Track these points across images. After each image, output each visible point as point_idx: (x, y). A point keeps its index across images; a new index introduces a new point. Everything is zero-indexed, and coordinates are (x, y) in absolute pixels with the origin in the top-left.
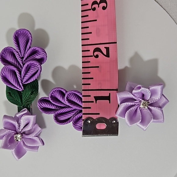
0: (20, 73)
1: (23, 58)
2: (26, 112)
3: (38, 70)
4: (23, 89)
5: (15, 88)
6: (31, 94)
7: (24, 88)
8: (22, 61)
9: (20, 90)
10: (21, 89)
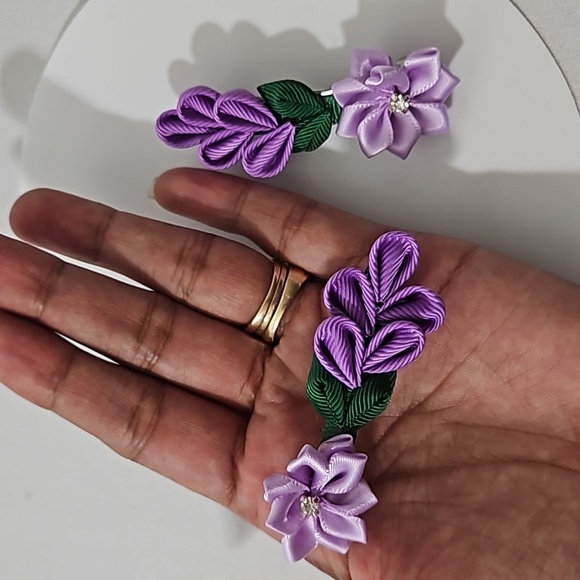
0: (366, 344)
1: (379, 305)
2: (347, 444)
4: (359, 385)
5: (340, 378)
6: (376, 404)
7: (362, 384)
8: (376, 311)
9: (352, 385)
10: (354, 384)
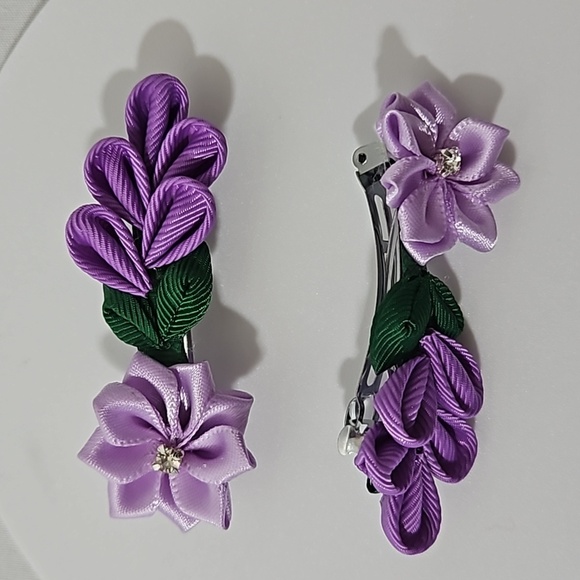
3: (205, 214)
7: (151, 285)
9: (141, 291)
10: (143, 289)
